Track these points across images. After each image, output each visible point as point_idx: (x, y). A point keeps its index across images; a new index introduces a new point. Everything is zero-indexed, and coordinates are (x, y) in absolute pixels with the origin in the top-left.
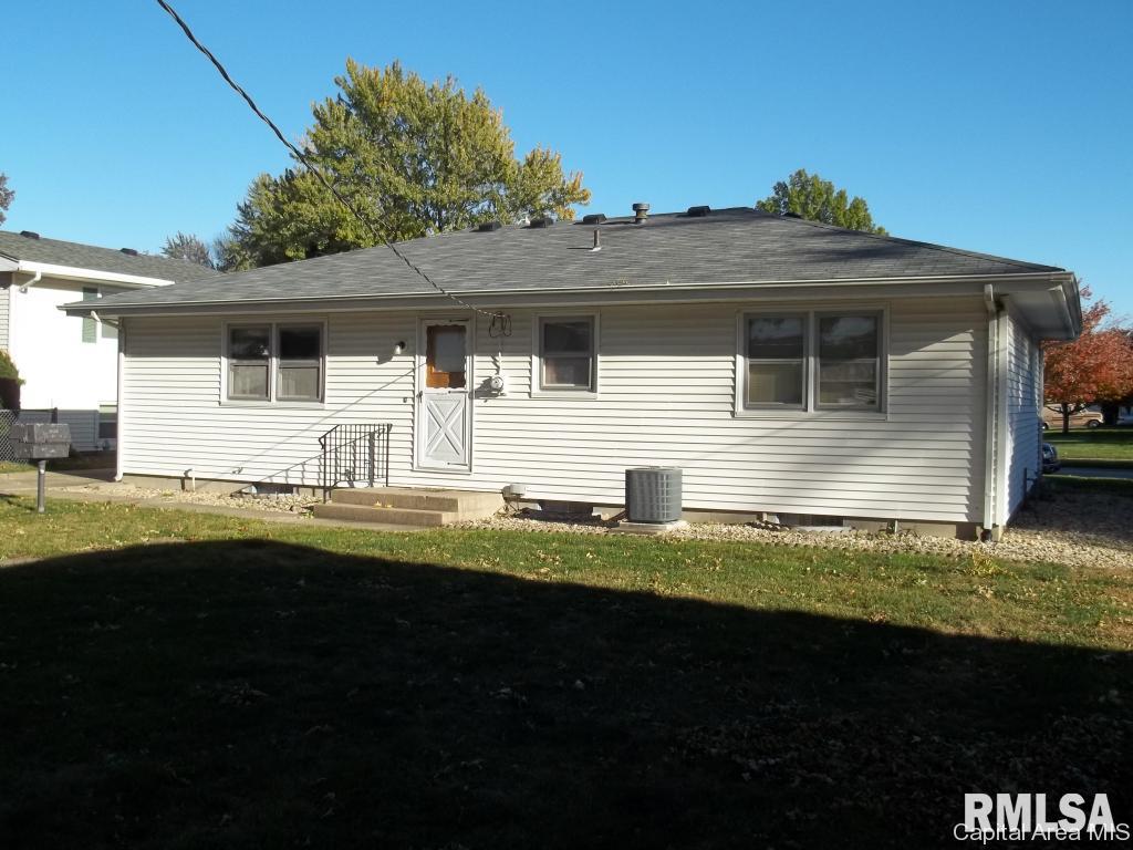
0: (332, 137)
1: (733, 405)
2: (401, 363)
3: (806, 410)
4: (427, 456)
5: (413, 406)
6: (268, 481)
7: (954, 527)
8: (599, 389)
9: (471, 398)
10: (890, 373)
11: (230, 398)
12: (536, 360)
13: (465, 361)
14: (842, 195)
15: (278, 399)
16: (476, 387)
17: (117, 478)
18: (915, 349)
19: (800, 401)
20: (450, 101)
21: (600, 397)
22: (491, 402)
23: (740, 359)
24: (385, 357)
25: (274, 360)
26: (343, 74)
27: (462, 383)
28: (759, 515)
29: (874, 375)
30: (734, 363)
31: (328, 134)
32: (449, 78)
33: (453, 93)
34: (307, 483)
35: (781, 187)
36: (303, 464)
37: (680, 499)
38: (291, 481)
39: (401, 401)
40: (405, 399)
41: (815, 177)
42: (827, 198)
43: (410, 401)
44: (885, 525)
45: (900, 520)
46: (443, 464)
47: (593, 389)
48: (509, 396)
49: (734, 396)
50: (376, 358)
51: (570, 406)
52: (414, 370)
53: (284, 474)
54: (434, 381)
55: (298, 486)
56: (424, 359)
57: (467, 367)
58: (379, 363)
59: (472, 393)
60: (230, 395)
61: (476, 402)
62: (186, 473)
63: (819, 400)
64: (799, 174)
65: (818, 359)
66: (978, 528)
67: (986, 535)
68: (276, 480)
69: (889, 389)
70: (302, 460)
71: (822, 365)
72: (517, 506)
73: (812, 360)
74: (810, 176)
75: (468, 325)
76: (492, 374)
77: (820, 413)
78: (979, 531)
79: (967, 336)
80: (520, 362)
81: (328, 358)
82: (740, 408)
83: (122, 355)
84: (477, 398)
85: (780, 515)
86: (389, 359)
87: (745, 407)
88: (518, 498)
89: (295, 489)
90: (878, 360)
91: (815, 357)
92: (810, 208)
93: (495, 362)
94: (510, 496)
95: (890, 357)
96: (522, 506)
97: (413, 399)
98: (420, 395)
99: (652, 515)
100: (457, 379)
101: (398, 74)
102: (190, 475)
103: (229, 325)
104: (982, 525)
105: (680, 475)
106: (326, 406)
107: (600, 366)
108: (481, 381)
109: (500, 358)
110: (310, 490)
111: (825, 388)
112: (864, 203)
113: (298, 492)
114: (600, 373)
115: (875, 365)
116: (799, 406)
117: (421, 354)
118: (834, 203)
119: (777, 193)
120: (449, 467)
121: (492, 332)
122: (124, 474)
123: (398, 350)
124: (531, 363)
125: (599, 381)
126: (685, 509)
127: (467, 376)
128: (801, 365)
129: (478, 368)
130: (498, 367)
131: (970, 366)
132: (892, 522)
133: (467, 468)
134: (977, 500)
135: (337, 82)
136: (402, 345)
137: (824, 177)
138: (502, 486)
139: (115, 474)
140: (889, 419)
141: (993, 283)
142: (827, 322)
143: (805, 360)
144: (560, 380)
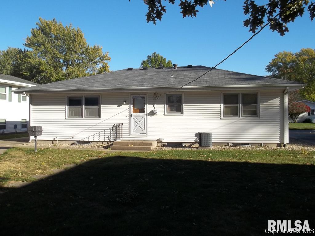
0: (37, 40)
1: (221, 116)
2: (125, 107)
3: (239, 117)
4: (134, 131)
5: (129, 118)
6: (82, 140)
7: (276, 144)
8: (184, 113)
9: (147, 116)
10: (260, 108)
11: (68, 117)
12: (165, 105)
13: (145, 106)
14: (165, 60)
15: (85, 117)
16: (148, 113)
17: (30, 141)
18: (266, 102)
19: (237, 115)
20: (71, 31)
21: (184, 115)
22: (152, 117)
23: (222, 105)
24: (120, 105)
25: (84, 106)
26: (38, 22)
27: (144, 112)
28: (228, 143)
29: (256, 109)
30: (221, 106)
31: (36, 39)
32: (70, 24)
33: (71, 28)
34: (95, 140)
35: (149, 57)
36: (94, 135)
37: (211, 141)
38: (90, 140)
39: (125, 117)
40: (126, 116)
41: (158, 54)
42: (161, 60)
43: (128, 117)
44: (259, 144)
45: (263, 143)
46: (139, 134)
47: (182, 113)
48: (158, 115)
49: (221, 114)
50: (117, 105)
51: (175, 117)
52: (129, 108)
53: (87, 138)
54: (135, 111)
55: (92, 141)
56: (132, 105)
57: (145, 107)
58: (118, 107)
59: (147, 114)
60: (69, 116)
61: (148, 117)
62: (54, 139)
63: (242, 114)
64: (154, 53)
65: (242, 105)
66: (282, 144)
67: (284, 146)
68: (85, 140)
69: (260, 112)
70: (94, 134)
71: (243, 106)
72: (161, 144)
73: (240, 105)
74: (157, 54)
75: (145, 96)
76: (153, 109)
77: (243, 118)
78: (282, 145)
79: (278, 99)
80: (161, 106)
81: (101, 106)
82: (222, 117)
83: (31, 105)
84: (149, 116)
85: (233, 143)
86: (121, 106)
87: (224, 117)
88: (161, 142)
89: (91, 142)
90: (257, 105)
91: (241, 104)
92: (157, 63)
93: (153, 106)
94: (159, 141)
95: (260, 104)
96: (163, 144)
97: (129, 116)
98: (131, 115)
99: (207, 144)
100: (142, 111)
101: (55, 22)
102: (55, 139)
103: (68, 96)
104: (283, 143)
105: (211, 134)
106: (101, 119)
107: (184, 107)
108: (149, 111)
109: (155, 105)
110: (96, 142)
111: (244, 112)
112: (171, 61)
113: (92, 143)
114: (184, 109)
115: (256, 106)
116: (237, 116)
117: (131, 104)
118: (163, 62)
119: (148, 58)
120: (140, 134)
121: (154, 98)
122: (32, 140)
123: (125, 103)
124: (164, 106)
125: (184, 111)
126: (213, 143)
127: (145, 110)
128: (238, 106)
129: (149, 108)
130: (155, 108)
131: (279, 106)
132: (261, 144)
133: (146, 134)
134: (282, 137)
135: (37, 24)
136: (125, 102)
137: (160, 54)
138: (156, 139)
139: (29, 140)
140: (260, 119)
141: (289, 86)
142: (244, 95)
143: (239, 105)
144: (172, 110)
